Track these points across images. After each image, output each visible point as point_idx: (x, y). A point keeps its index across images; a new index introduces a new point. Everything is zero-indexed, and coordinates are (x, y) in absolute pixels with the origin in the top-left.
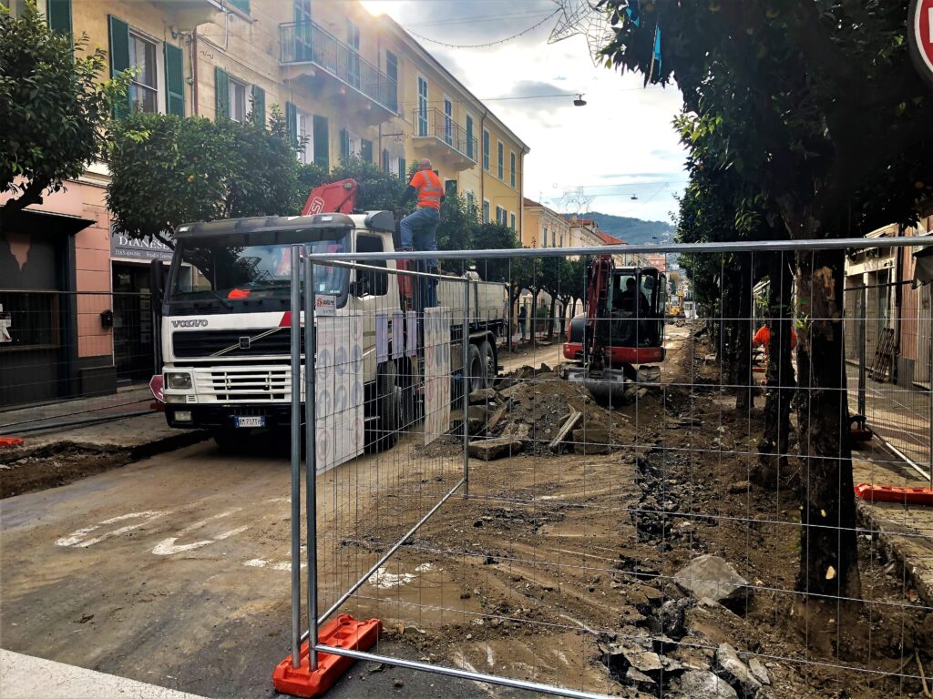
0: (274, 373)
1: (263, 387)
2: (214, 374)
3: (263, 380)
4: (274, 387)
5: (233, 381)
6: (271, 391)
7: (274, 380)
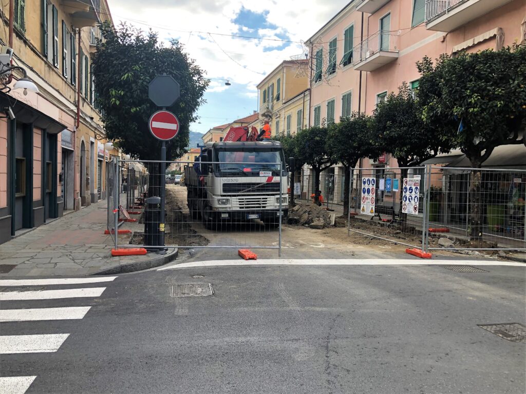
0: (263, 199)
1: (259, 204)
2: (239, 199)
3: (259, 201)
4: (263, 204)
5: (247, 202)
6: (262, 205)
7: (263, 201)
